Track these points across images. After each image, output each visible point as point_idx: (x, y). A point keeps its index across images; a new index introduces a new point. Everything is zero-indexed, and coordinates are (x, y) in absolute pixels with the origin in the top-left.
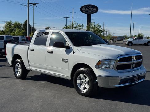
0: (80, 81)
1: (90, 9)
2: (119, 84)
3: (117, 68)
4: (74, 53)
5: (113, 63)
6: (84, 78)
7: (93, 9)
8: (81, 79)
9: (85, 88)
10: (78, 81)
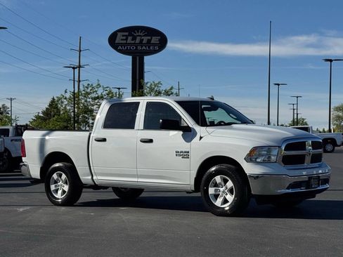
0: (216, 191)
1: (142, 40)
2: (288, 188)
3: (283, 161)
4: (201, 138)
5: (275, 152)
6: (223, 184)
7: (149, 41)
8: (216, 185)
9: (225, 201)
10: (211, 191)
